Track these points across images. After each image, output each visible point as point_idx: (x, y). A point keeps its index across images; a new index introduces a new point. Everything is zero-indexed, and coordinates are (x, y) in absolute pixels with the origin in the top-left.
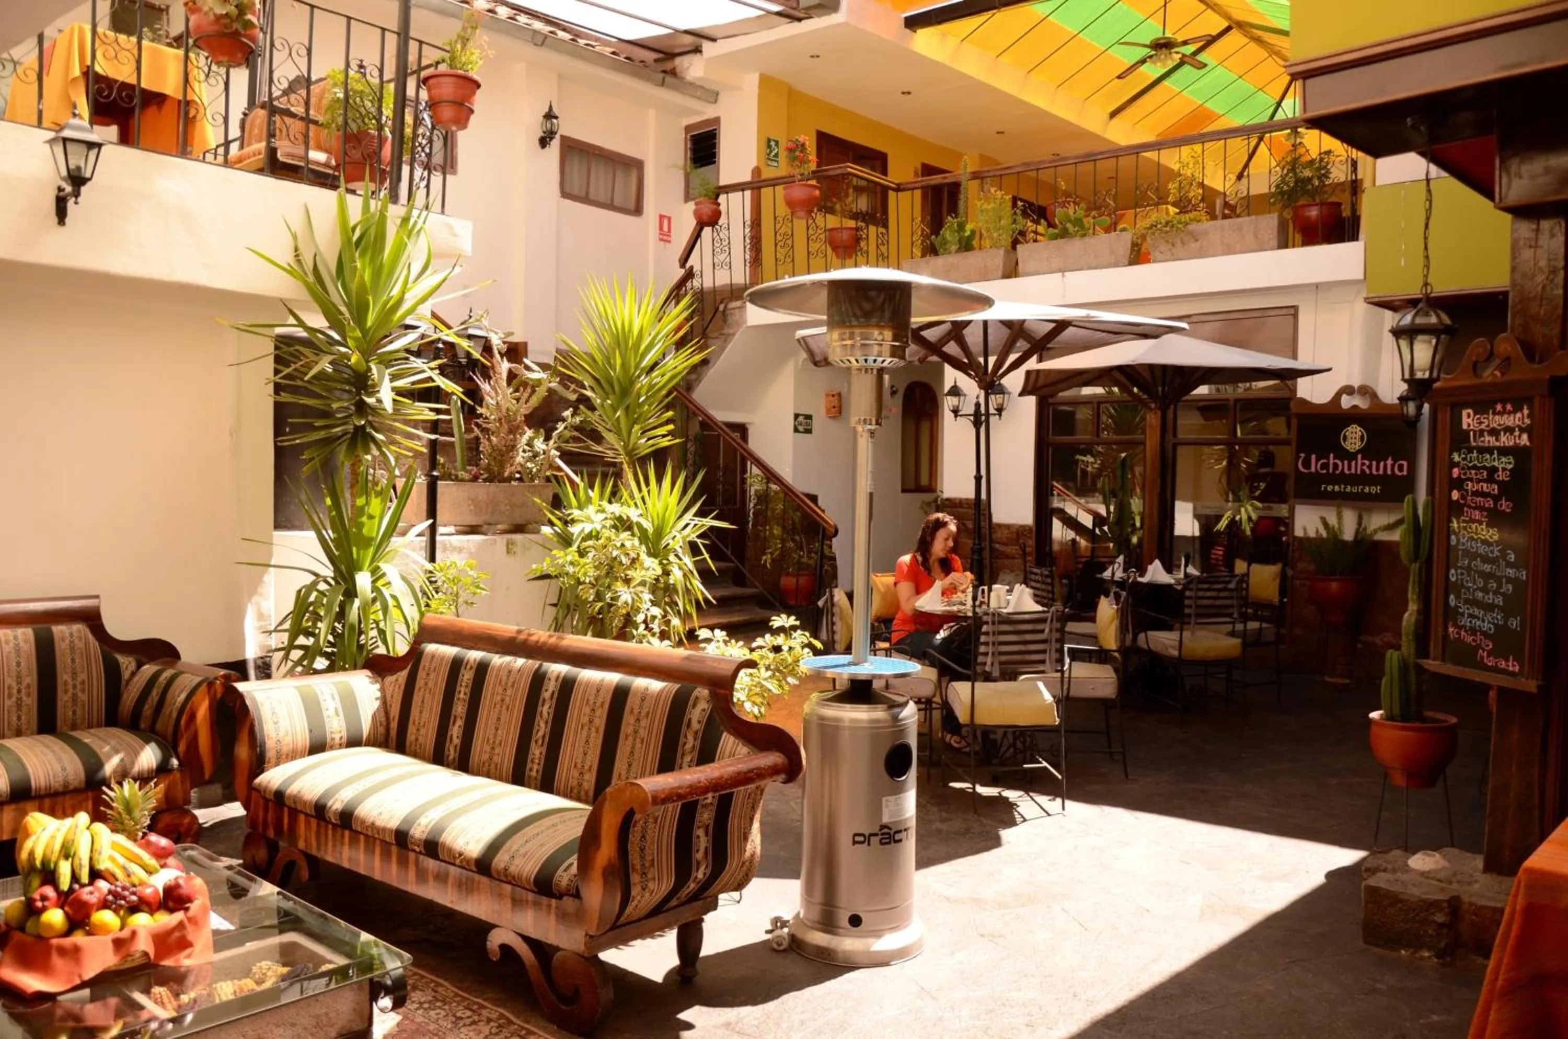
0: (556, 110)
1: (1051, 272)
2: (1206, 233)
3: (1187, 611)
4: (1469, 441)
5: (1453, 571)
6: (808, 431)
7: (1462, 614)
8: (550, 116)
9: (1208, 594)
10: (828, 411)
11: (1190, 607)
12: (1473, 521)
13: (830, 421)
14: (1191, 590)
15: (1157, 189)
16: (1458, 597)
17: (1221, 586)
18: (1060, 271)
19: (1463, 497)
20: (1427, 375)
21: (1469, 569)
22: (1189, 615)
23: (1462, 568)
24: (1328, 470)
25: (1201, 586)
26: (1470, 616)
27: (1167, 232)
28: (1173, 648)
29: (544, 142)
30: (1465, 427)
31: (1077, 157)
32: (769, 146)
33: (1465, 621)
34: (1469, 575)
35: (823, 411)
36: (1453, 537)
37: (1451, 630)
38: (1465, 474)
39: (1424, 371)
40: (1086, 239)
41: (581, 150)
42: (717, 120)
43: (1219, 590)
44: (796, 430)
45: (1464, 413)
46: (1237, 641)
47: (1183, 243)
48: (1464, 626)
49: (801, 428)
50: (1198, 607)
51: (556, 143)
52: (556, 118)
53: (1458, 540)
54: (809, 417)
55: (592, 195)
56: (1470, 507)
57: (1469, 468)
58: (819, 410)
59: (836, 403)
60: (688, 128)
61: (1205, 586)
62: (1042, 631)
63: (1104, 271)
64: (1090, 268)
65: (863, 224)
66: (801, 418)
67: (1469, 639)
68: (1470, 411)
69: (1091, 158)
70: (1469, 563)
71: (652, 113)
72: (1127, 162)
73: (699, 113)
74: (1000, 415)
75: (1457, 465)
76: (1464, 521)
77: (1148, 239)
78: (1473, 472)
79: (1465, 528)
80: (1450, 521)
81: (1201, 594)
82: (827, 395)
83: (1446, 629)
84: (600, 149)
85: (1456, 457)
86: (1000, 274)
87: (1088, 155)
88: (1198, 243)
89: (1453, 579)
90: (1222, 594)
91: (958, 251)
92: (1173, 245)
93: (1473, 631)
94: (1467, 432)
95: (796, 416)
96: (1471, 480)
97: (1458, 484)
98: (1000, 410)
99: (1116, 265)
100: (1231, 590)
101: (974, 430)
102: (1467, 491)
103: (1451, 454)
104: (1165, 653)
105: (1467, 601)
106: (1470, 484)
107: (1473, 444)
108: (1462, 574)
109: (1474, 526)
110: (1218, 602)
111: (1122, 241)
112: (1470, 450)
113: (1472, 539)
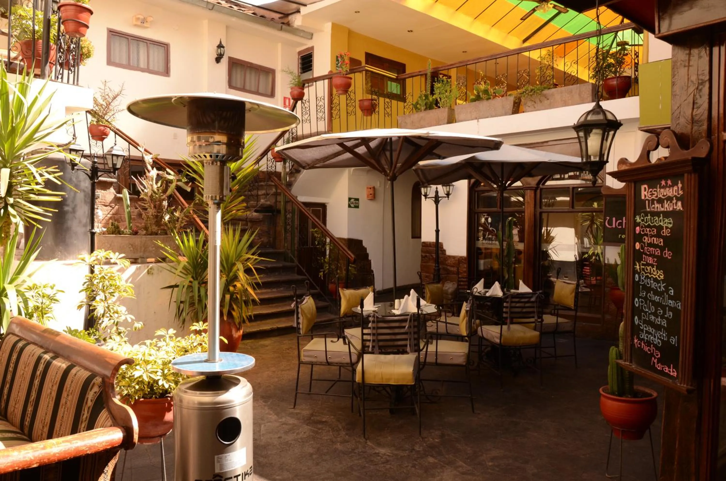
0: (224, 44)
1: (472, 120)
2: (553, 95)
3: (505, 315)
4: (646, 208)
5: (636, 300)
6: (357, 207)
7: (642, 330)
8: (220, 46)
9: (518, 305)
10: (368, 196)
11: (506, 313)
12: (648, 264)
13: (369, 201)
14: (507, 302)
15: (529, 72)
16: (640, 318)
17: (526, 300)
18: (476, 119)
19: (642, 247)
20: (597, 159)
21: (646, 298)
22: (506, 318)
23: (641, 297)
24: (622, 226)
25: (514, 300)
26: (647, 332)
27: (531, 95)
28: (497, 338)
29: (218, 60)
30: (643, 198)
31: (487, 57)
32: (338, 60)
33: (643, 336)
34: (646, 303)
35: (365, 196)
36: (637, 276)
37: (636, 341)
38: (643, 231)
39: (595, 156)
40: (490, 101)
41: (241, 65)
42: (312, 48)
43: (525, 302)
44: (349, 206)
45: (643, 187)
46: (537, 333)
47: (541, 101)
48: (643, 339)
49: (352, 205)
50: (512, 313)
51: (224, 61)
52: (223, 47)
53: (640, 277)
54: (357, 200)
55: (247, 88)
56: (646, 255)
57: (646, 227)
58: (363, 196)
59: (372, 192)
60: (299, 53)
61: (517, 300)
62: (404, 327)
63: (499, 117)
64: (492, 116)
65: (376, 97)
66: (352, 200)
67: (646, 349)
68: (646, 186)
69: (494, 57)
70: (646, 295)
71: (280, 45)
72: (513, 59)
73: (303, 44)
74: (448, 197)
75: (638, 224)
76: (643, 265)
77: (522, 100)
78: (648, 229)
79: (643, 269)
80: (635, 264)
81: (513, 305)
82: (368, 188)
83: (633, 340)
84: (251, 64)
85: (638, 220)
86: (446, 121)
87: (492, 56)
88: (549, 101)
89: (637, 305)
90: (527, 305)
91: (425, 109)
92: (535, 102)
93: (648, 343)
94: (644, 201)
95: (350, 199)
96: (646, 235)
97: (639, 238)
98: (448, 195)
99: (506, 114)
100: (533, 302)
101: (435, 205)
102: (644, 243)
103: (635, 217)
104: (493, 340)
105: (645, 322)
106: (646, 238)
107: (648, 210)
108: (642, 302)
109: (648, 268)
110: (524, 310)
111: (509, 101)
112: (646, 214)
113: (647, 277)
